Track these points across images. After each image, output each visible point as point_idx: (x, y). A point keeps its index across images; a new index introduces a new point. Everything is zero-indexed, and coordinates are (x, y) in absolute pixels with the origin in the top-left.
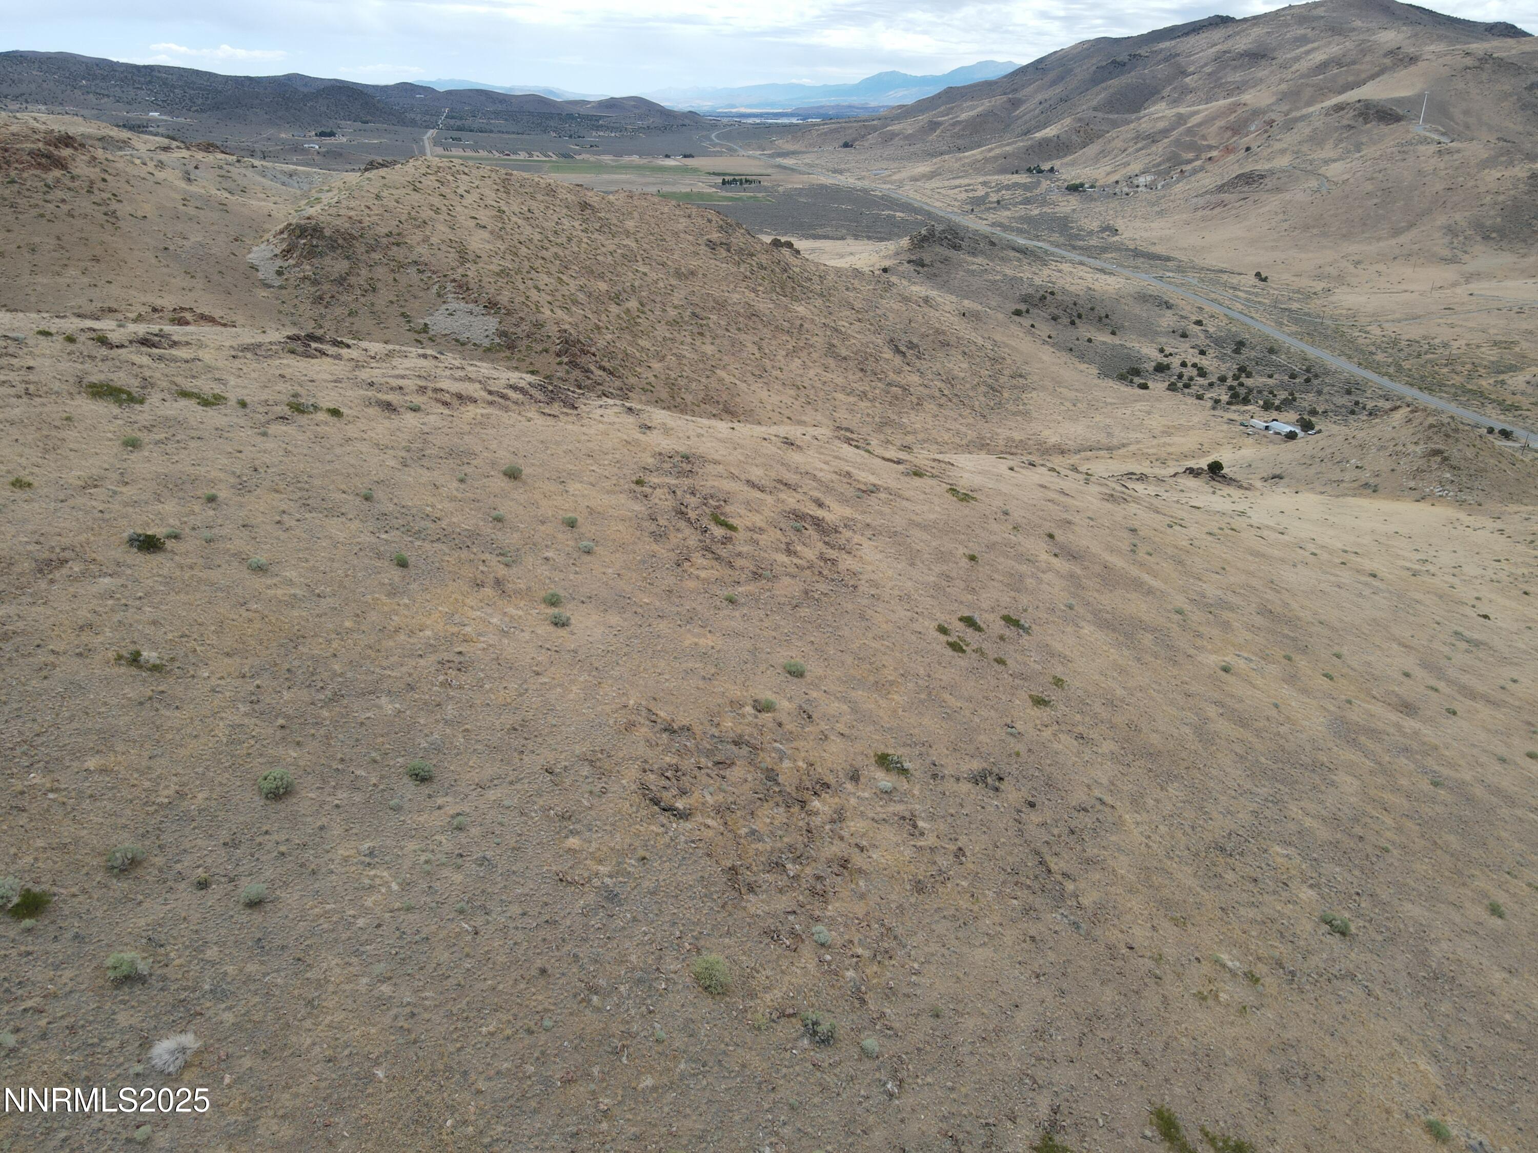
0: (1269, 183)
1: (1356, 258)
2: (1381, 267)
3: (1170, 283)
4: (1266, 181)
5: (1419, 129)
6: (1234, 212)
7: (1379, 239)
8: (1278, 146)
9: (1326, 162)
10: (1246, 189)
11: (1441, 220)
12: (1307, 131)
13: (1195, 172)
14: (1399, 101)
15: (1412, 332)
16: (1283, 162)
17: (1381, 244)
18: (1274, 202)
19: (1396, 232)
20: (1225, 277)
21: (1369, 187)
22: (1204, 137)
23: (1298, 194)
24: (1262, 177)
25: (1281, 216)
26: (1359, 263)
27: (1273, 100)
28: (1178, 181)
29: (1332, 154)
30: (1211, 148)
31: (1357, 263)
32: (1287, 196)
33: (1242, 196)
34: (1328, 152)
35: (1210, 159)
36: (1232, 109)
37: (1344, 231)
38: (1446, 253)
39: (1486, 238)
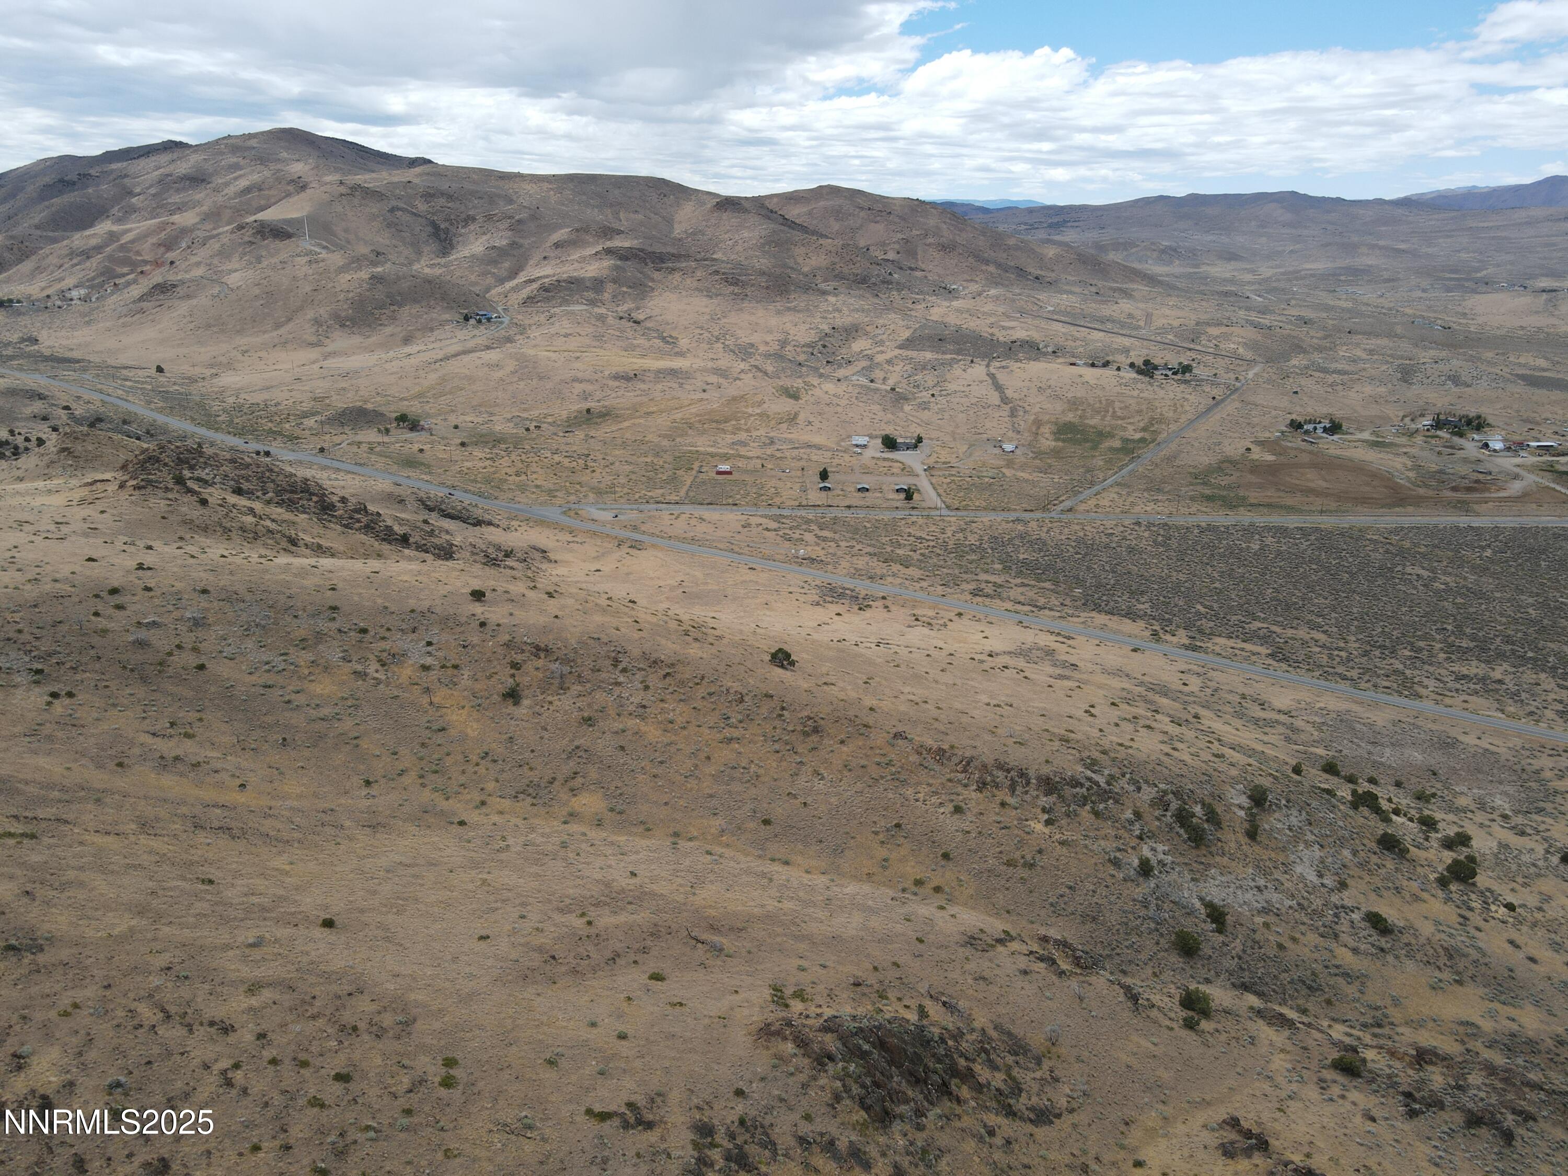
0: (181, 291)
1: (244, 348)
2: (263, 354)
3: (60, 380)
4: (178, 289)
5: (306, 244)
6: (151, 317)
7: (265, 332)
8: (194, 259)
9: (231, 272)
10: (161, 297)
11: (310, 314)
12: (217, 246)
13: (128, 284)
14: (289, 222)
16: (198, 272)
17: (266, 336)
18: (183, 308)
19: (278, 326)
20: (124, 371)
21: (257, 291)
22: (138, 253)
23: (202, 301)
24: (174, 286)
25: (188, 319)
26: (246, 351)
27: (197, 220)
28: (112, 293)
29: (237, 266)
30: (146, 262)
31: (244, 353)
32: (194, 302)
33: (158, 303)
34: (234, 264)
35: (142, 272)
36: (162, 227)
37: (238, 328)
38: (314, 339)
39: (343, 326)
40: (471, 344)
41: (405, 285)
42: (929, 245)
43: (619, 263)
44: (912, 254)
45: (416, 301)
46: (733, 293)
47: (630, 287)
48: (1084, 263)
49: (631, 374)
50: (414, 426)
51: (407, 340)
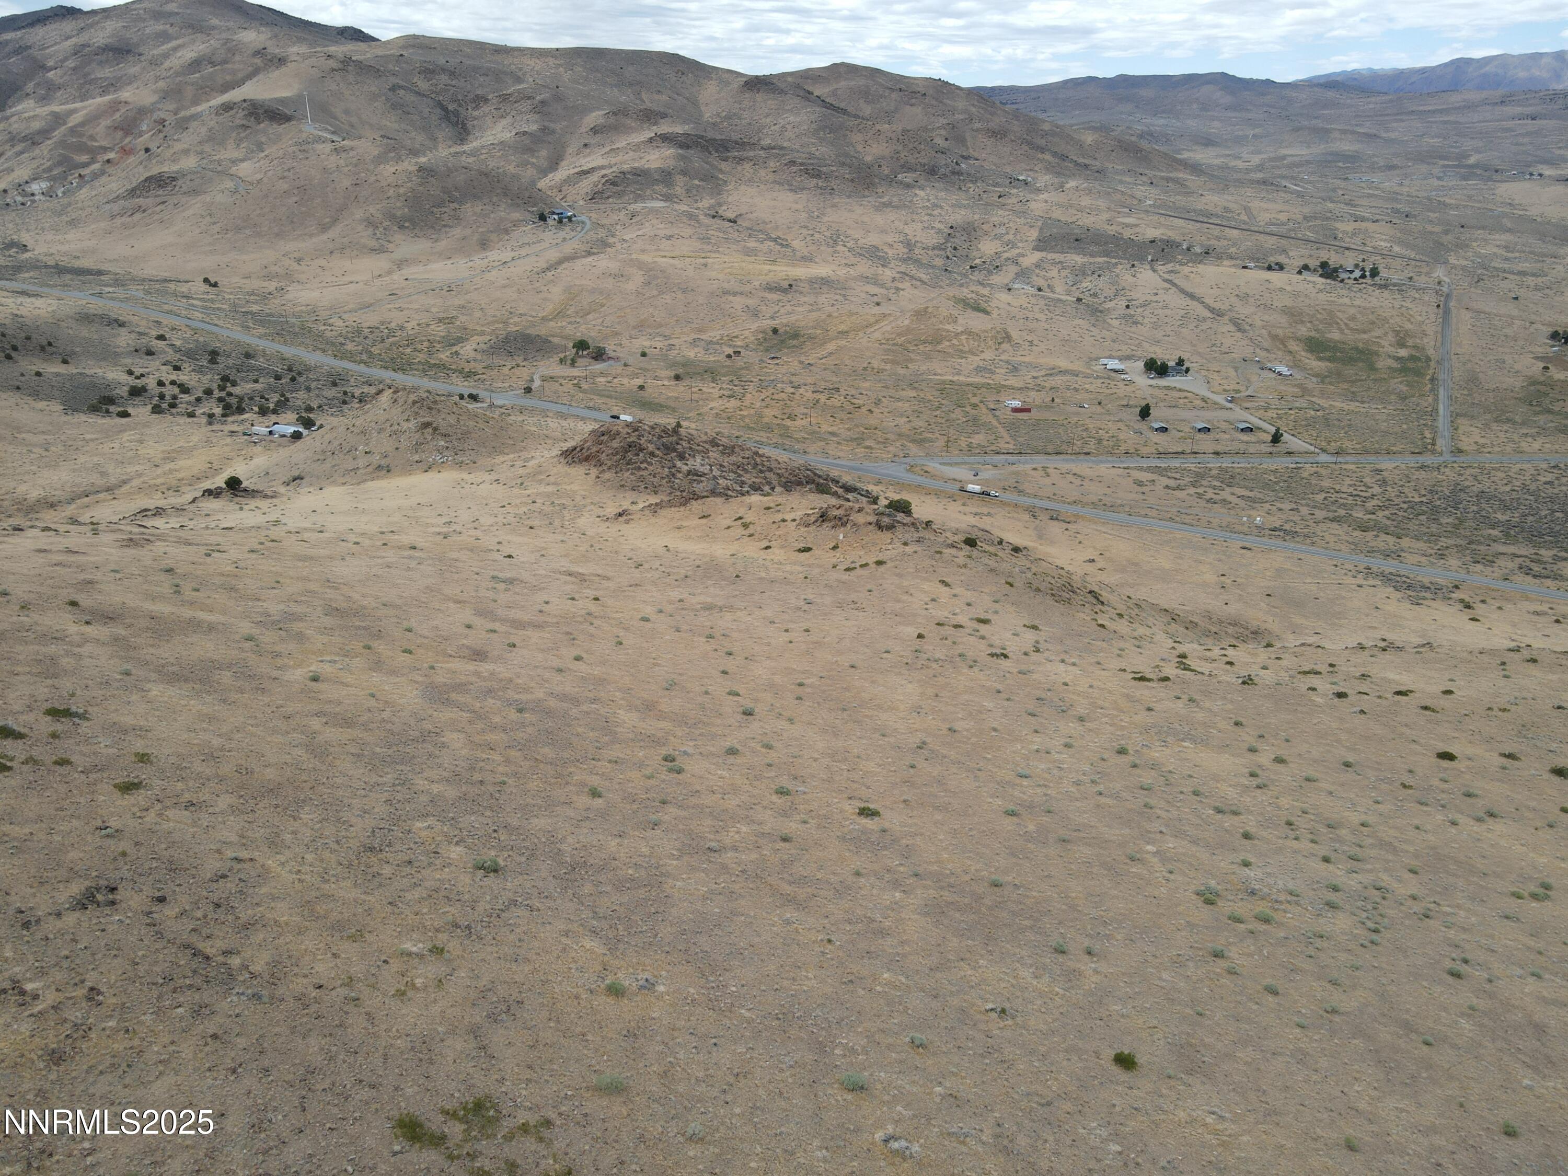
0: (184, 184)
1: (296, 255)
2: (322, 262)
3: (112, 299)
4: (180, 183)
5: (309, 128)
6: (156, 217)
7: (311, 236)
8: (178, 147)
9: (234, 162)
10: (161, 192)
11: (359, 213)
12: (204, 130)
13: (95, 175)
14: (282, 101)
15: (369, 319)
16: (190, 162)
17: (314, 240)
18: (196, 206)
19: (324, 228)
20: (172, 286)
21: (284, 185)
22: (93, 138)
23: (218, 195)
24: (174, 179)
25: (208, 219)
27: (154, 98)
28: (80, 187)
29: (236, 154)
30: (105, 149)
31: (299, 260)
32: (207, 198)
33: (159, 200)
34: (232, 152)
35: (108, 161)
36: (115, 106)
37: (276, 230)
38: (373, 243)
39: (401, 227)
40: (568, 249)
41: (460, 178)
42: (977, 130)
43: (680, 151)
44: (961, 140)
45: (476, 197)
46: (817, 186)
47: (701, 180)
48: (1126, 150)
49: (785, 284)
50: (599, 355)
51: (484, 245)
